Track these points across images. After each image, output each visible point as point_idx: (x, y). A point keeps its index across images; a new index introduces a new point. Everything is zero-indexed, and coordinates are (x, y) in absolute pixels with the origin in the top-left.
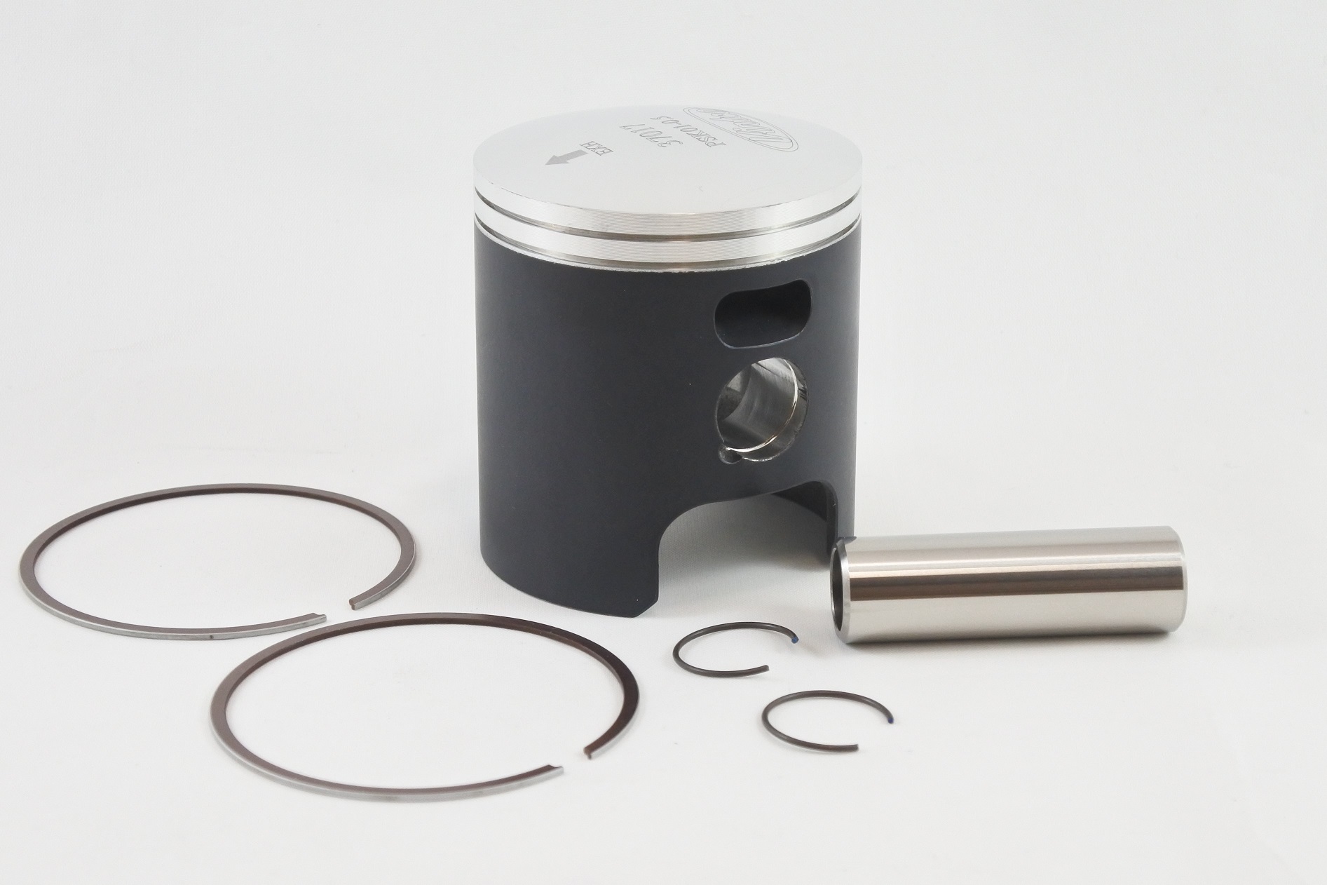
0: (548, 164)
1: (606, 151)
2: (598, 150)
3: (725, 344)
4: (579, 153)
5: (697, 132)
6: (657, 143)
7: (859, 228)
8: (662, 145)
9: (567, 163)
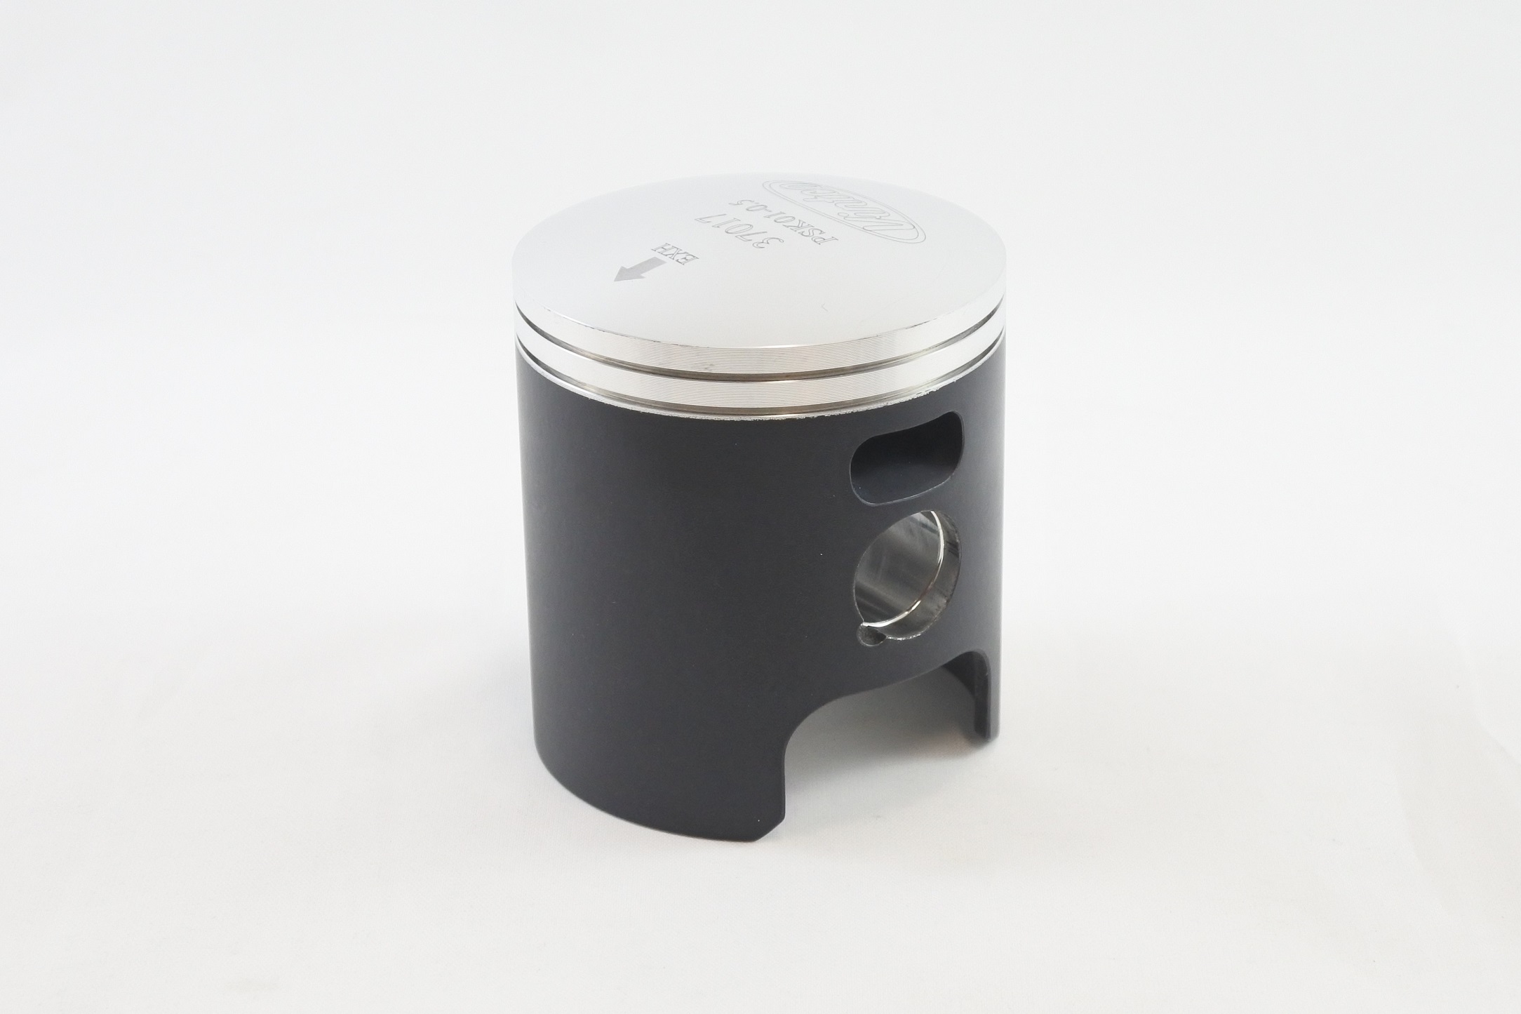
0: (617, 279)
1: (688, 258)
2: (679, 257)
3: (863, 501)
4: (653, 263)
5: (796, 223)
6: (752, 242)
7: (1002, 347)
8: (758, 246)
9: (642, 277)
